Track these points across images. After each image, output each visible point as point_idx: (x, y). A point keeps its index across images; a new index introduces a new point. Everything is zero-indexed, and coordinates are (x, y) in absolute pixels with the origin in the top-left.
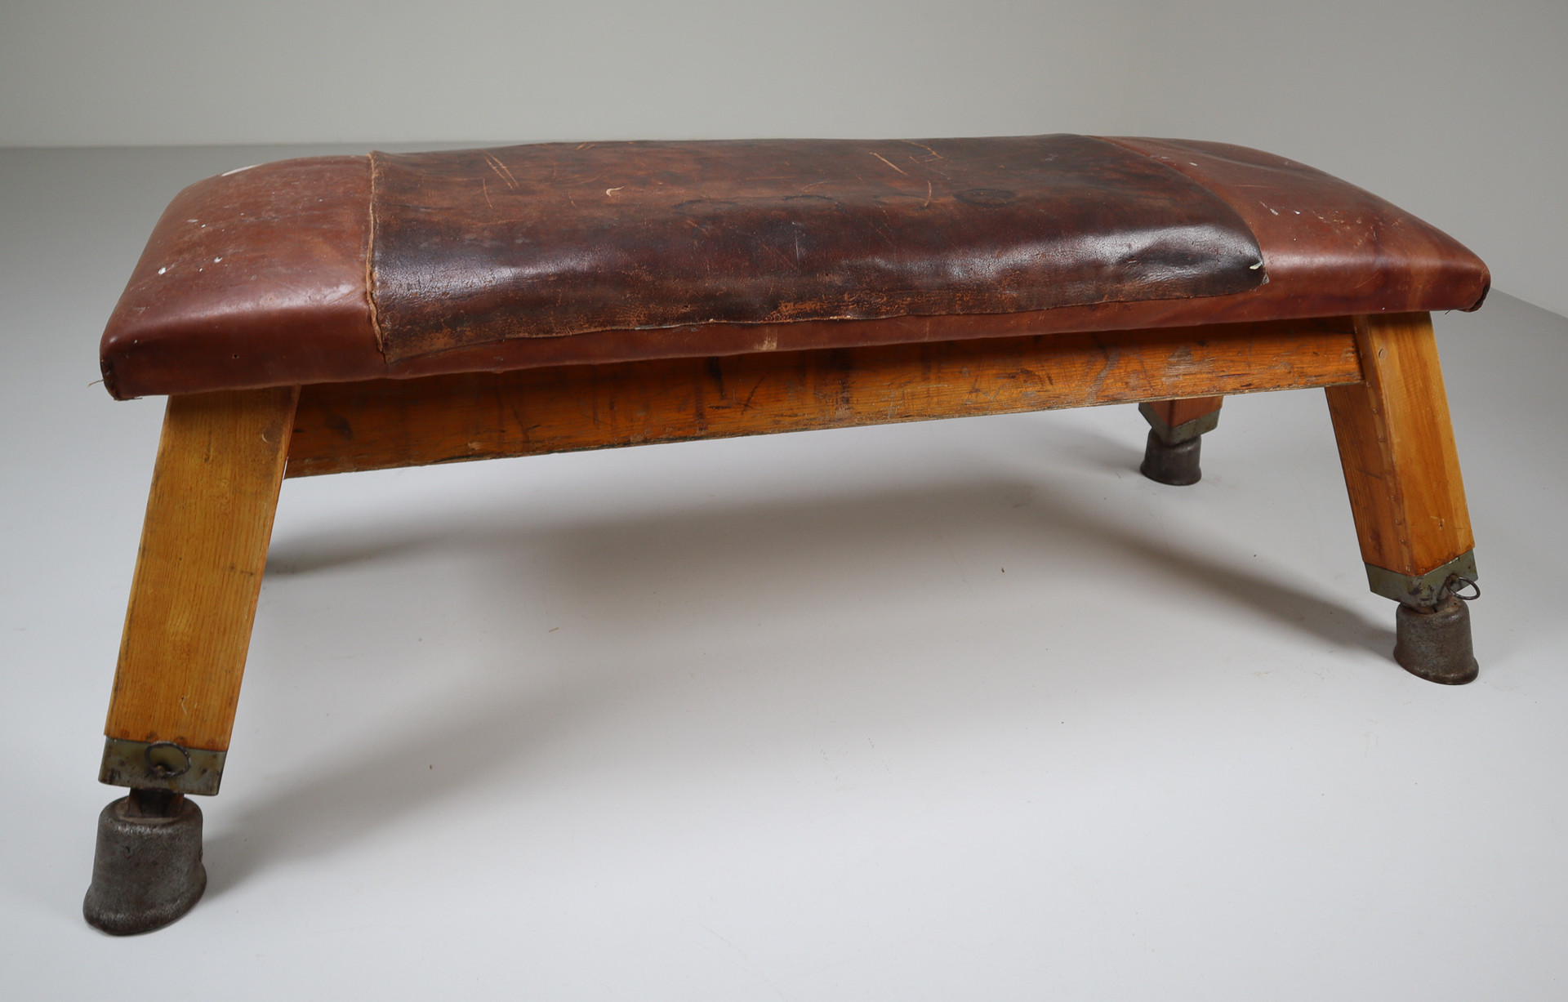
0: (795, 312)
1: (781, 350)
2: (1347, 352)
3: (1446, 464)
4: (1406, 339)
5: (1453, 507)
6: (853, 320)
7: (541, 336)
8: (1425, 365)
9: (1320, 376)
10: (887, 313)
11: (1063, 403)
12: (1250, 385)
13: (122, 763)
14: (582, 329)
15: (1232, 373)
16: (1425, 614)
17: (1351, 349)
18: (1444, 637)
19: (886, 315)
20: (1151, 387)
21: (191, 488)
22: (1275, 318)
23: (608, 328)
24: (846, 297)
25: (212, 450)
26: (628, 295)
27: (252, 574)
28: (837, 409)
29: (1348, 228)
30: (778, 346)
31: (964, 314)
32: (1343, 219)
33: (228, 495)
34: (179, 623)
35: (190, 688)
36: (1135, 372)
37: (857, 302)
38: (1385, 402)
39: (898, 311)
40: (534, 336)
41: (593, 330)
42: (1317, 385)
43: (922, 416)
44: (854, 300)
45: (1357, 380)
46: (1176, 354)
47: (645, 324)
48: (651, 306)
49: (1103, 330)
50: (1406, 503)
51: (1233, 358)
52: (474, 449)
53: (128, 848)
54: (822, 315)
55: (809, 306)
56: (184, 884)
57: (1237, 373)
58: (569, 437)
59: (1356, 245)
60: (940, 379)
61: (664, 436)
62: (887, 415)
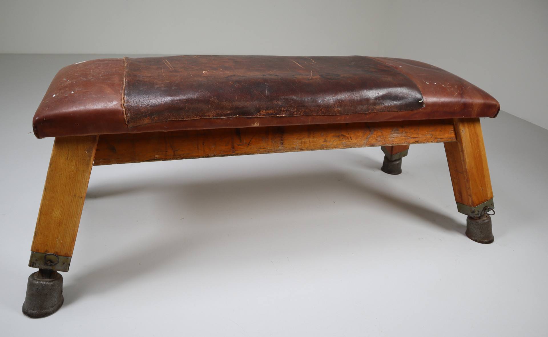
0: (266, 113)
1: (260, 126)
2: (451, 131)
3: (484, 169)
5: (486, 184)
6: (285, 117)
7: (180, 120)
8: (478, 136)
10: (296, 114)
11: (355, 146)
12: (418, 141)
13: (36, 260)
14: (194, 118)
15: (412, 137)
16: (476, 220)
17: (453, 130)
18: (483, 228)
19: (296, 115)
20: (385, 141)
21: (62, 169)
22: (427, 119)
23: (203, 118)
24: (283, 109)
25: (69, 156)
26: (210, 107)
27: (81, 198)
28: (279, 146)
29: (452, 89)
30: (260, 124)
31: (322, 115)
32: (451, 86)
33: (74, 171)
34: (57, 214)
35: (60, 235)
36: (379, 136)
37: (286, 111)
38: (464, 148)
39: (300, 114)
40: (178, 120)
41: (197, 118)
42: (441, 142)
43: (307, 149)
44: (285, 110)
45: (454, 140)
46: (394, 130)
47: (215, 117)
48: (217, 111)
49: (369, 122)
50: (470, 182)
51: (412, 132)
52: (157, 157)
53: (38, 289)
54: (275, 115)
55: (270, 112)
56: (56, 301)
57: (414, 137)
58: (189, 154)
59: (455, 95)
60: (314, 137)
61: (221, 154)
62: (295, 149)
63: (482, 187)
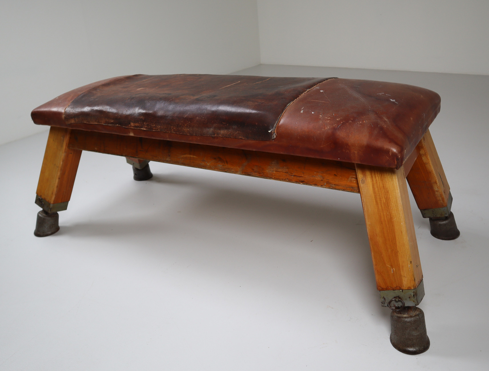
0: (134, 126)
1: (135, 136)
2: (352, 178)
4: (377, 178)
5: (401, 265)
6: (148, 131)
7: (88, 123)
8: (388, 192)
9: (337, 185)
10: (155, 130)
11: (230, 171)
12: (303, 181)
13: (37, 200)
17: (354, 177)
20: (263, 173)
21: (51, 146)
23: (99, 123)
24: (145, 123)
25: (54, 139)
26: (102, 116)
28: (167, 158)
30: (134, 134)
31: (175, 133)
36: (257, 166)
38: (363, 204)
39: (157, 130)
41: (96, 123)
44: (146, 125)
48: (106, 119)
54: (140, 128)
55: (137, 124)
60: (194, 155)
63: (392, 266)
